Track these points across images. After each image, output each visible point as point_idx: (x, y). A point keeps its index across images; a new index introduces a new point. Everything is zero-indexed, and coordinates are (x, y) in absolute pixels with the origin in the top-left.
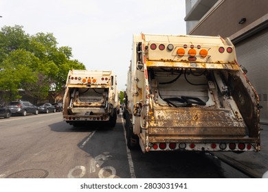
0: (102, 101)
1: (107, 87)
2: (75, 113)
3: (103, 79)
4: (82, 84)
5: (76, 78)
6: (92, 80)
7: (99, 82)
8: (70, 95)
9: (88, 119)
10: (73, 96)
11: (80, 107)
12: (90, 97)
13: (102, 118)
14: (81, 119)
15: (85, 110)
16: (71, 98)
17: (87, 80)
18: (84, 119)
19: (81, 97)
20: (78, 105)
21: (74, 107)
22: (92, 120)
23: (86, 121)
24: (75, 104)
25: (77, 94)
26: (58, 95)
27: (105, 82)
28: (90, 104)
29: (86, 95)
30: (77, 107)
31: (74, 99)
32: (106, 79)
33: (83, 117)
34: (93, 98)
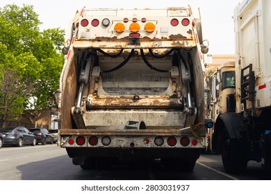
1: (191, 44)
2: (93, 127)
3: (174, 22)
4: (114, 39)
5: (95, 22)
6: (142, 26)
7: (164, 29)
9: (140, 143)
10: (84, 76)
11: (105, 108)
13: (185, 140)
14: (115, 143)
15: (119, 120)
17: (127, 26)
18: (124, 143)
19: (109, 84)
20: (101, 103)
21: (89, 108)
22: (151, 144)
23: (132, 150)
24: (91, 99)
25: (96, 73)
26: (40, 118)
27: (181, 30)
28: (136, 99)
29: (122, 78)
31: (88, 85)
32: (186, 22)
33: (119, 135)
34: (141, 84)
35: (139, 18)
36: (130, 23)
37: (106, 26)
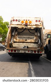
0: (35, 39)
1: (40, 27)
2: (15, 47)
3: (37, 21)
4: (21, 25)
5: (16, 20)
6: (28, 22)
7: (34, 23)
8: (12, 33)
9: (27, 52)
10: (13, 34)
11: (18, 42)
12: (25, 36)
13: (38, 52)
14: (20, 52)
15: (22, 45)
16: (12, 36)
17: (25, 22)
18: (23, 52)
19: (19, 36)
20: (17, 41)
21: (14, 42)
22: (30, 52)
24: (15, 40)
25: (16, 33)
27: (38, 23)
28: (26, 40)
30: (16, 42)
31: (14, 36)
32: (39, 21)
33: (22, 50)
34: (27, 37)
35: (28, 20)
36: (25, 21)
37: (19, 21)
